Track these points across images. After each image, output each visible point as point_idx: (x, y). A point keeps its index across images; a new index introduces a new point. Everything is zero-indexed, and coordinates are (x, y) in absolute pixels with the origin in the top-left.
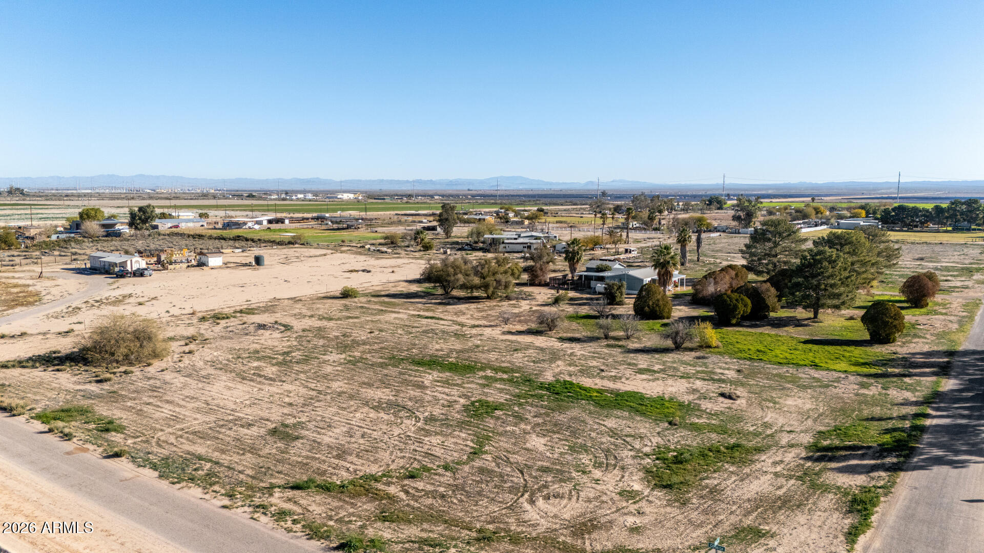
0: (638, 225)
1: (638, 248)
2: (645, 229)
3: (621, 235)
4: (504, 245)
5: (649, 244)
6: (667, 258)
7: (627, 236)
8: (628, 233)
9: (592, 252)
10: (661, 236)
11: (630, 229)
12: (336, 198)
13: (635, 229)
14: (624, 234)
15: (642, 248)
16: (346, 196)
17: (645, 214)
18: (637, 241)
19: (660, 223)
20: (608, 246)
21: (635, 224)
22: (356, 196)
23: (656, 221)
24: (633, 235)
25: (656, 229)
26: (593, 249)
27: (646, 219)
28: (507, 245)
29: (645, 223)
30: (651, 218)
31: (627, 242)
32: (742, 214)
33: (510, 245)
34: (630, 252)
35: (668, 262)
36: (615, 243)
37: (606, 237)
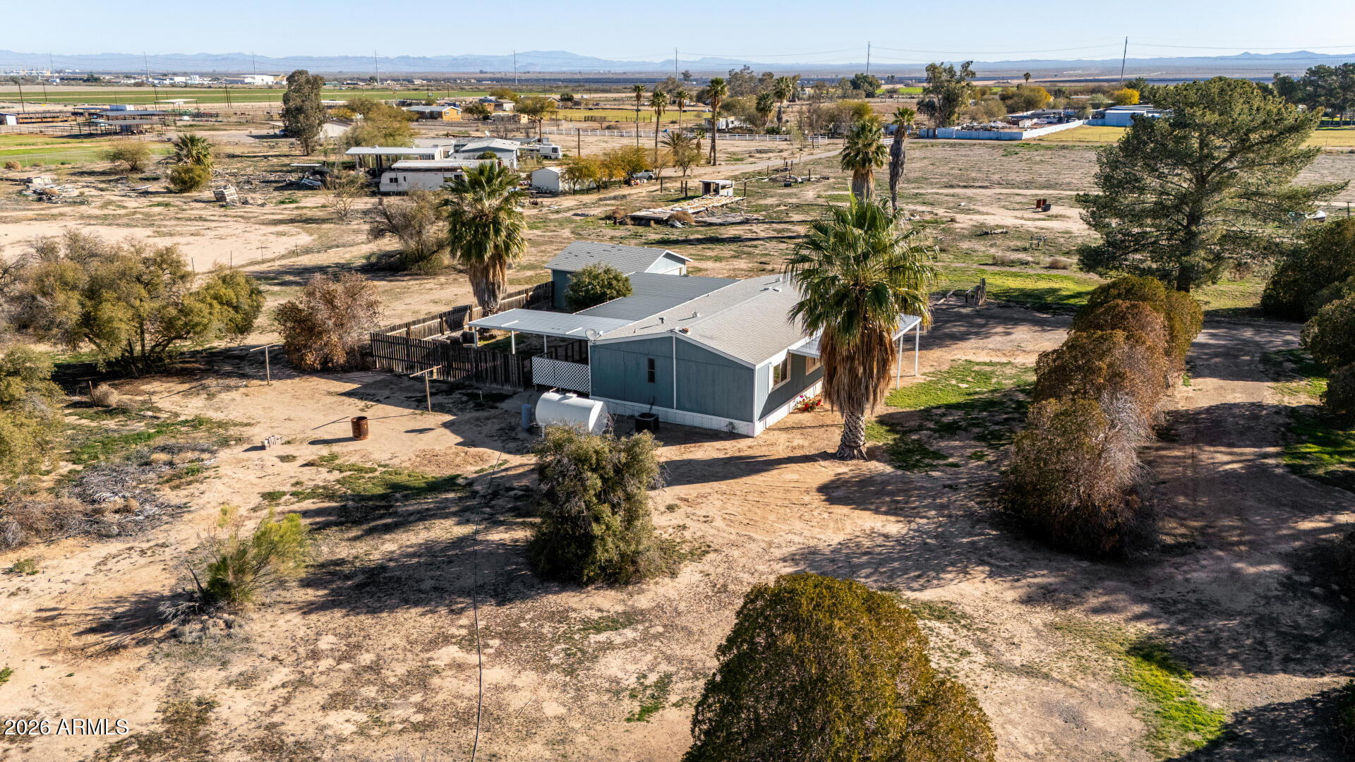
0: (737, 124)
1: (735, 178)
2: (750, 131)
3: (698, 146)
4: (393, 175)
5: (761, 166)
6: (875, 272)
7: (713, 148)
8: (713, 140)
9: (625, 191)
10: (783, 145)
11: (719, 131)
12: (242, 82)
13: (731, 131)
14: (706, 142)
15: (746, 176)
16: (259, 80)
17: (750, 102)
18: (735, 158)
19: (779, 119)
20: (666, 172)
21: (733, 121)
22: (278, 79)
23: (772, 116)
24: (726, 144)
25: (773, 132)
26: (627, 182)
27: (753, 110)
28: (400, 176)
29: (750, 119)
30: (763, 109)
31: (712, 162)
32: (936, 100)
33: (409, 175)
34: (716, 191)
35: (879, 295)
36: (683, 164)
37: (665, 150)
